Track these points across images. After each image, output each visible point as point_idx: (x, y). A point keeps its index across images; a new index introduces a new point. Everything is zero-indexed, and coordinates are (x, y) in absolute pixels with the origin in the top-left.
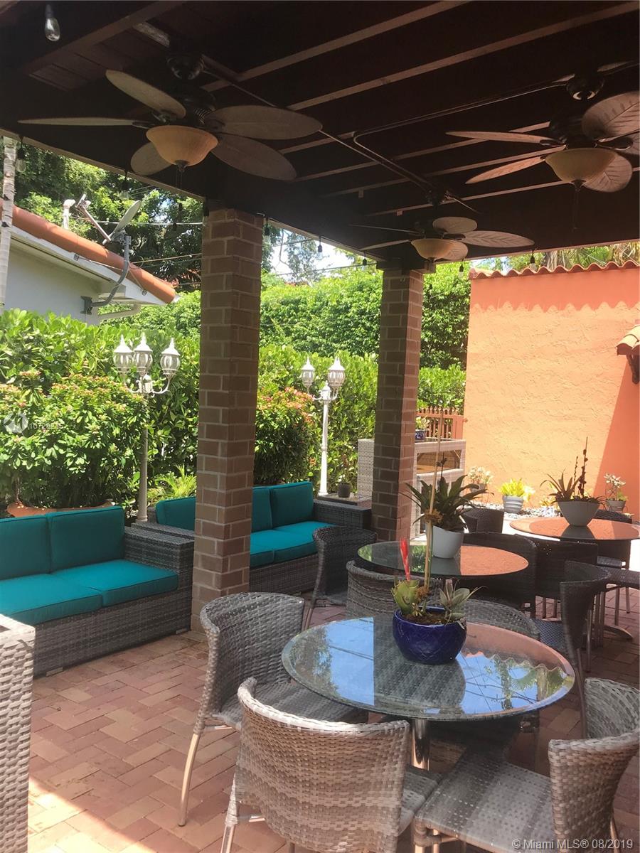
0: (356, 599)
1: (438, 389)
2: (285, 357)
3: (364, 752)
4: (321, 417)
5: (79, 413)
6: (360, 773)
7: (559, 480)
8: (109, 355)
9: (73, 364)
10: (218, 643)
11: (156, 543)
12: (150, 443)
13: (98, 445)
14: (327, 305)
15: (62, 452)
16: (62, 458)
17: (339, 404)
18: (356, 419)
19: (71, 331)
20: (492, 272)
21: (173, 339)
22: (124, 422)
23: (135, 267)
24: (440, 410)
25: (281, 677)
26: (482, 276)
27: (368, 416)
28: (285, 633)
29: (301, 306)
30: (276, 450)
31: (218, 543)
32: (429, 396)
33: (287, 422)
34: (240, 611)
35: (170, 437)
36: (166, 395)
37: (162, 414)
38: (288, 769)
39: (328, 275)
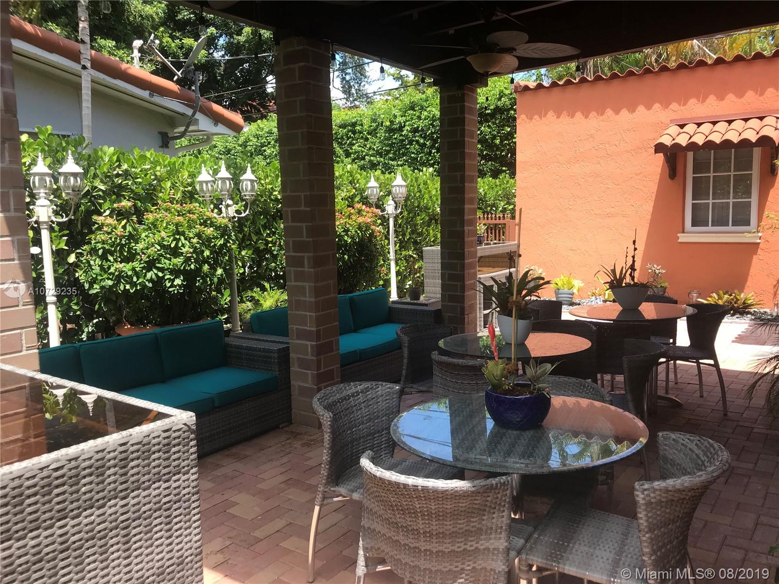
0: (441, 384)
1: (491, 196)
2: (351, 176)
3: (476, 504)
4: (387, 230)
5: (172, 238)
6: (473, 522)
7: (611, 270)
8: (192, 184)
9: (161, 195)
10: (332, 426)
11: (255, 349)
12: (237, 263)
13: (192, 267)
14: (382, 126)
15: (160, 274)
16: (161, 280)
17: (403, 217)
18: (419, 229)
19: (155, 163)
20: (535, 84)
21: (249, 165)
22: (213, 244)
23: (205, 100)
24: (493, 216)
25: (385, 454)
26: (526, 88)
27: (429, 226)
28: (386, 415)
29: (358, 128)
30: (351, 262)
31: (312, 345)
32: (483, 204)
33: (359, 236)
34: (345, 399)
35: (253, 256)
36: (246, 218)
37: (244, 236)
38: (409, 523)
39: (377, 98)
